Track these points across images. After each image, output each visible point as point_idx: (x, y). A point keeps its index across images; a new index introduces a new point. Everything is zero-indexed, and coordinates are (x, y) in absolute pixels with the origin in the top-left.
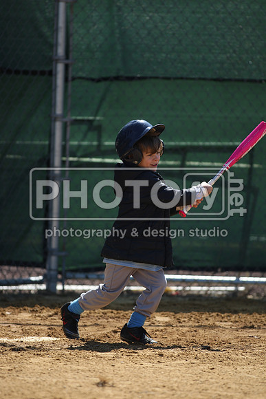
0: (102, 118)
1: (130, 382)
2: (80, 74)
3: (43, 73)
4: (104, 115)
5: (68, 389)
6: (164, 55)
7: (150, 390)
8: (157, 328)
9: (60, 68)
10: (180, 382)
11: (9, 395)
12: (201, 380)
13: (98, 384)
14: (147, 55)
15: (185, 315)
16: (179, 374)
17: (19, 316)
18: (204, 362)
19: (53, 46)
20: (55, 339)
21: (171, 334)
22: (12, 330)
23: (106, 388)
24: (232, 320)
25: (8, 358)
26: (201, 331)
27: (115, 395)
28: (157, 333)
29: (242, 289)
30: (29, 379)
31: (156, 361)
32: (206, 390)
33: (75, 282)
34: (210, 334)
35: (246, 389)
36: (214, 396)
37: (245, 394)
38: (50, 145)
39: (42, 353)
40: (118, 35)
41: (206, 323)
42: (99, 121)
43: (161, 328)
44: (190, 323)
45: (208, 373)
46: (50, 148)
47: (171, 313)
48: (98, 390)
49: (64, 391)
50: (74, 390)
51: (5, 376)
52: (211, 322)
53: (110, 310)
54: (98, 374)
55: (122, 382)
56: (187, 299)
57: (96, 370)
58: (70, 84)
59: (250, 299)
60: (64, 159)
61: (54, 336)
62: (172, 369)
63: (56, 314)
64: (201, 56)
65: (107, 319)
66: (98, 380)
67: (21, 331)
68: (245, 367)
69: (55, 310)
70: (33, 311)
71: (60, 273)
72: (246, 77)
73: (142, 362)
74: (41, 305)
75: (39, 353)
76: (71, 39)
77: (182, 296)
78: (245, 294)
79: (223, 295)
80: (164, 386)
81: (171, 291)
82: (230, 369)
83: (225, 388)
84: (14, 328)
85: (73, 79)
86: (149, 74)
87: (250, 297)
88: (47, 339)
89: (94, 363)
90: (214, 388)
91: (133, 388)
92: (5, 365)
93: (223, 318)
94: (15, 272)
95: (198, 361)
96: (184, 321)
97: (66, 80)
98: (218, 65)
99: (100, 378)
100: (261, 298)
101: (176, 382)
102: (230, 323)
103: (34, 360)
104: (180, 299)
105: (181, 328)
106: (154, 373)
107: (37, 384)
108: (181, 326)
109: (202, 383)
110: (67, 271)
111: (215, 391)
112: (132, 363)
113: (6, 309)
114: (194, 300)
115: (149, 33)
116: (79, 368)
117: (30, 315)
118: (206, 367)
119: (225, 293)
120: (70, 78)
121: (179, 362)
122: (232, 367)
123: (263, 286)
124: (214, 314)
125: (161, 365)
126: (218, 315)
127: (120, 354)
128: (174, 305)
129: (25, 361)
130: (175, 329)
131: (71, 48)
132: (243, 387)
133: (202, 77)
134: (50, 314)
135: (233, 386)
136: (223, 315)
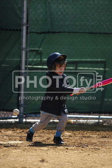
0: (42, 49)
1: (54, 160)
2: (33, 31)
3: (17, 30)
4: (43, 48)
5: (28, 163)
6: (68, 23)
7: (63, 163)
8: (66, 137)
9: (24, 28)
10: (75, 160)
11: (3, 165)
12: (84, 159)
13: (41, 161)
14: (61, 22)
15: (77, 132)
16: (75, 157)
17: (7, 132)
18: (85, 152)
19: (21, 19)
20: (23, 142)
21: (71, 140)
22: (5, 138)
23: (44, 163)
24: (97, 134)
25: (3, 150)
26: (84, 139)
27: (48, 166)
28: (65, 139)
29: (101, 121)
30: (12, 159)
31: (65, 151)
32: (86, 163)
33: (31, 118)
34: (88, 140)
35: (103, 163)
36: (89, 166)
37: (103, 165)
38: (20, 60)
39: (17, 148)
40: (49, 14)
41: (86, 135)
42: (41, 50)
43: (67, 137)
44: (80, 135)
45: (87, 157)
46: (20, 62)
47: (71, 131)
48: (40, 163)
49: (27, 164)
50: (30, 163)
51: (2, 157)
52: (88, 135)
53: (46, 130)
54: (41, 157)
55: (51, 160)
56: (78, 125)
57: (40, 155)
58: (29, 35)
59: (105, 125)
60: (26, 66)
61: (22, 141)
62: (72, 154)
63: (23, 131)
64: (84, 23)
65: (44, 134)
66: (41, 159)
67: (8, 139)
68: (103, 154)
69: (23, 130)
70: (13, 130)
71: (24, 114)
72: (103, 32)
73: (59, 152)
74: (16, 128)
75: (16, 148)
76: (29, 16)
77: (76, 124)
78: (103, 123)
79: (93, 123)
80: (68, 162)
81: (71, 122)
82: (96, 155)
83: (94, 163)
84: (5, 137)
85: (30, 33)
86: (62, 30)
87: (104, 124)
88: (19, 142)
89: (39, 152)
90: (89, 163)
91: (55, 163)
92: (2, 153)
93: (93, 133)
94: (6, 114)
95: (83, 151)
96: (77, 135)
97: (27, 33)
98: (91, 27)
99: (41, 158)
100: (109, 125)
101: (73, 160)
102: (96, 135)
103: (14, 151)
104: (75, 125)
105: (75, 138)
106: (64, 156)
107: (15, 161)
108: (75, 137)
109: (85, 160)
110: (27, 113)
111: (90, 164)
112: (55, 152)
113: (2, 130)
114: (81, 126)
115: (62, 13)
116: (33, 154)
117: (12, 132)
118: (86, 154)
119: (94, 122)
120: (29, 32)
121: (75, 152)
122: (97, 154)
123: (110, 120)
124: (89, 132)
125: (67, 153)
126: (91, 132)
127: (50, 148)
128: (73, 128)
129: (10, 151)
130: (73, 138)
131: (29, 20)
132: (102, 162)
133: (84, 32)
134: (21, 131)
135: (98, 162)
136: (93, 132)
